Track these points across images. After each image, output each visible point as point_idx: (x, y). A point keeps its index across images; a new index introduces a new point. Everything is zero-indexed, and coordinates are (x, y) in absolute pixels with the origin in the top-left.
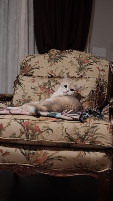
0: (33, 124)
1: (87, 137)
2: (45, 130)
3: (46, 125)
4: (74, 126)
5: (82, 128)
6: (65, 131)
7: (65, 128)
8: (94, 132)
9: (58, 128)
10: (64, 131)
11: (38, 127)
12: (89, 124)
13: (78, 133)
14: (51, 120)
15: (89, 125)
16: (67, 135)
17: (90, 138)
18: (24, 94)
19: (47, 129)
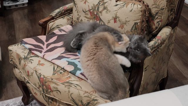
0: (46, 82)
2: (55, 91)
3: (56, 86)
4: (78, 94)
5: (85, 97)
6: (71, 96)
7: (70, 93)
8: (94, 105)
9: (65, 92)
10: (70, 95)
11: (50, 86)
12: (91, 95)
13: (82, 101)
14: (61, 83)
15: (91, 96)
16: (72, 99)
18: (78, 17)
19: (56, 90)
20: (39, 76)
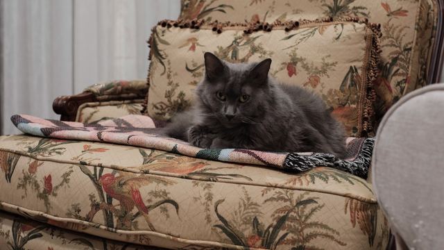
0: (125, 184)
1: (281, 233)
2: (157, 205)
3: (162, 187)
4: (244, 197)
5: (268, 203)
6: (216, 210)
7: (215, 200)
8: (303, 219)
9: (196, 199)
10: (212, 208)
11: (137, 192)
12: (291, 191)
13: (256, 219)
14: (177, 174)
15: (292, 194)
16: (220, 223)
17: (290, 236)
18: (169, 88)
19: (162, 199)
20: (95, 174)
